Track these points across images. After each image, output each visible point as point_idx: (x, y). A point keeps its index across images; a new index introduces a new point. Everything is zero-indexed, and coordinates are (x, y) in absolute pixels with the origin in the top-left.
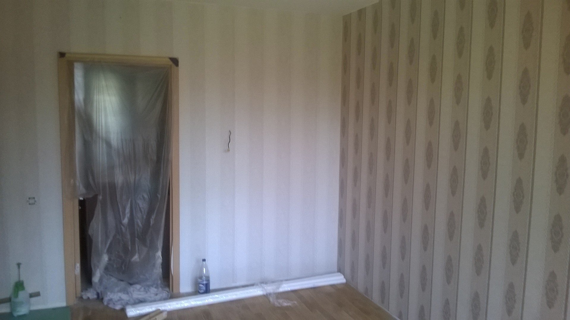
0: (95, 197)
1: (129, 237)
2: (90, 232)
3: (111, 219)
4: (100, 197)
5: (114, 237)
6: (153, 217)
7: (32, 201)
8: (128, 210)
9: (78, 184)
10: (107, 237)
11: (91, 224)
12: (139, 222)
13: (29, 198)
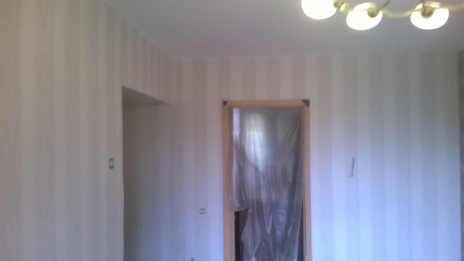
0: (247, 210)
1: (271, 245)
2: (243, 238)
3: (258, 229)
4: (250, 211)
5: (260, 244)
6: (290, 230)
7: (203, 211)
8: (270, 223)
9: (234, 199)
10: (255, 243)
11: (243, 232)
12: (279, 233)
13: (201, 209)
